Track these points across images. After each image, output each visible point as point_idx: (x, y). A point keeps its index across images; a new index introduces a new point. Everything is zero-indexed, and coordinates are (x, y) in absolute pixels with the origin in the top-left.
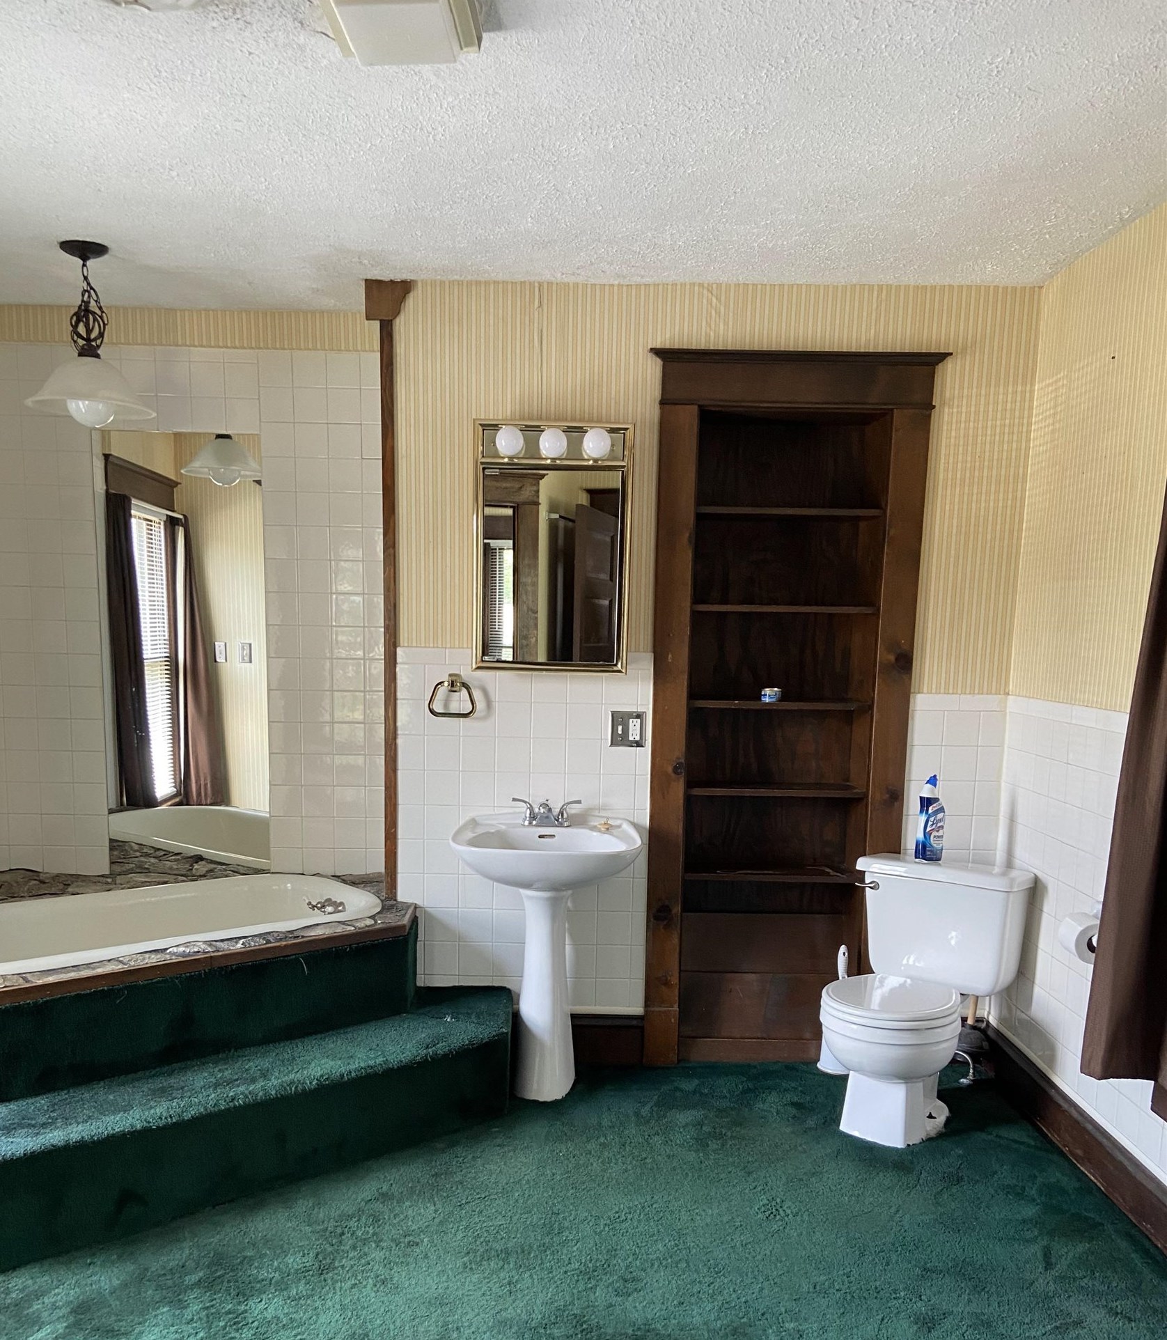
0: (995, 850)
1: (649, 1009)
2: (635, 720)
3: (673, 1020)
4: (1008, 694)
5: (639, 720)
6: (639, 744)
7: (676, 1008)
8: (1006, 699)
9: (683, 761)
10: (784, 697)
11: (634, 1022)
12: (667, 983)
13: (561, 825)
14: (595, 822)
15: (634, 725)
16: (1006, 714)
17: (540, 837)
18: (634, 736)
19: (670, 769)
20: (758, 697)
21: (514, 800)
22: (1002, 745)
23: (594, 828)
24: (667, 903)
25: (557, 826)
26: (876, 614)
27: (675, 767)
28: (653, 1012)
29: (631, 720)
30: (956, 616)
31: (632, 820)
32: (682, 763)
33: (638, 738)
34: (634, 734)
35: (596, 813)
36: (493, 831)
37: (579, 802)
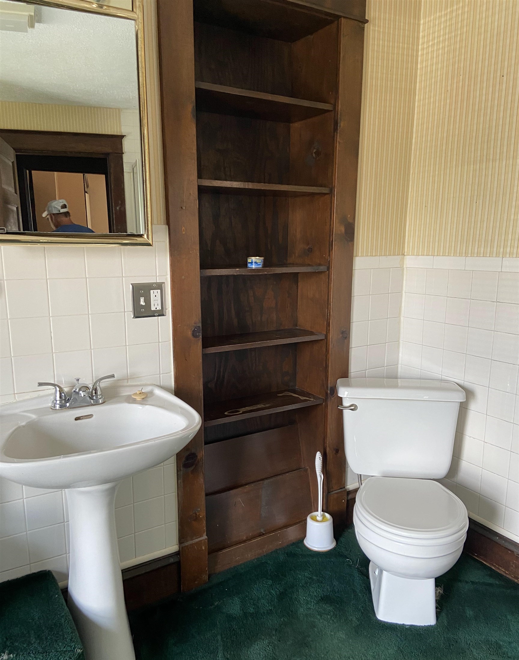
0: (397, 364)
1: (183, 545)
2: (155, 291)
3: (203, 548)
4: (404, 255)
5: (159, 291)
6: (161, 313)
7: (205, 537)
8: (403, 259)
9: (200, 325)
10: (266, 264)
11: (172, 560)
12: (197, 518)
13: (97, 404)
14: (126, 392)
15: (155, 295)
16: (403, 269)
17: (77, 419)
18: (156, 306)
19: (190, 333)
20: (245, 265)
21: (40, 384)
22: (401, 292)
23: (130, 400)
24: (193, 451)
25: (92, 405)
26: (331, 193)
27: (194, 331)
28: (187, 546)
29: (152, 291)
30: (377, 197)
31: (158, 384)
32: (199, 327)
33: (159, 308)
34: (155, 305)
35: (125, 383)
36: (23, 424)
37: (113, 376)
